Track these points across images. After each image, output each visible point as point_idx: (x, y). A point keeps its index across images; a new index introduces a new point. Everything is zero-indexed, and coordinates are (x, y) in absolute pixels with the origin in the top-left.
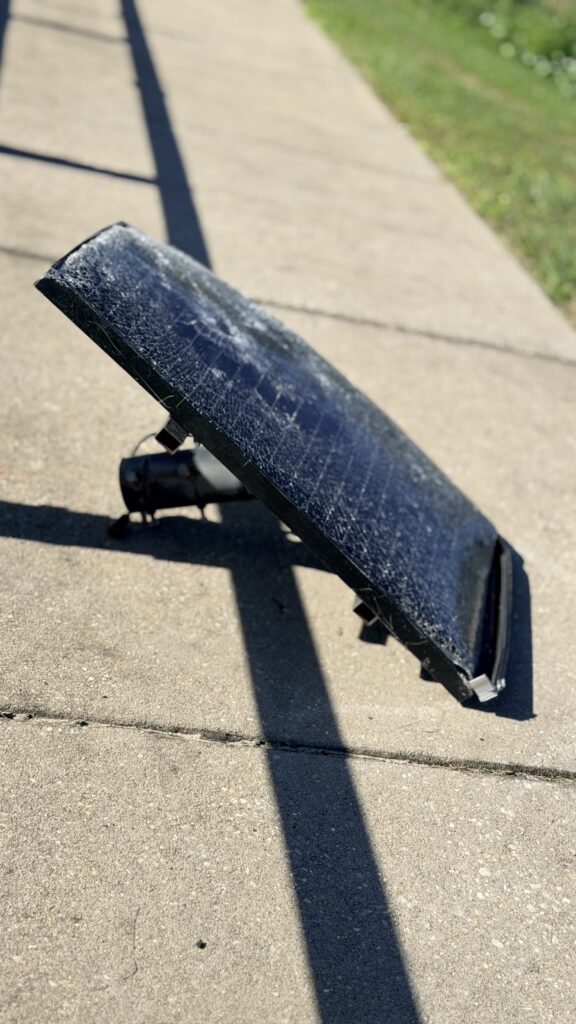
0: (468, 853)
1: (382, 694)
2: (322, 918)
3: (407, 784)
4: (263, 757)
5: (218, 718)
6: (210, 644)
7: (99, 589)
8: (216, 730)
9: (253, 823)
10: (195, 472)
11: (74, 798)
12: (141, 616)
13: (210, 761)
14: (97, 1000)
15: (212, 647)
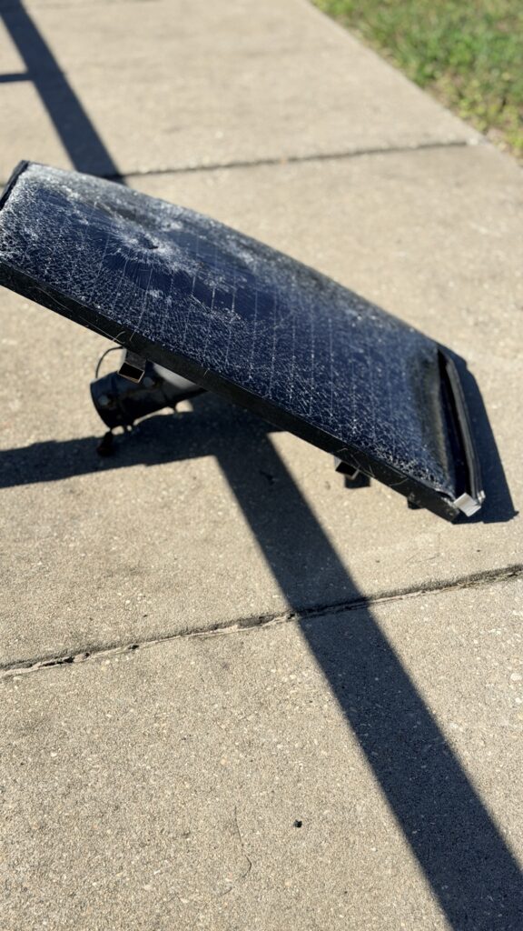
0: (497, 664)
1: (381, 534)
2: (392, 766)
3: (426, 615)
4: (297, 630)
5: (248, 604)
6: (220, 534)
7: (108, 511)
8: (249, 616)
9: (308, 696)
11: (150, 722)
12: (152, 526)
13: (253, 648)
14: (226, 904)
15: (222, 537)
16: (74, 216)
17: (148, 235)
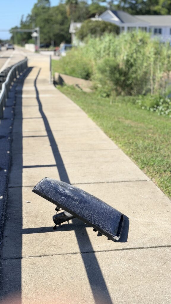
4: (81, 255)
7: (53, 237)
8: (73, 253)
9: (80, 263)
10: (65, 215)
11: (52, 265)
12: (60, 240)
13: (72, 257)
15: (72, 242)
16: (52, 185)
17: (65, 189)
